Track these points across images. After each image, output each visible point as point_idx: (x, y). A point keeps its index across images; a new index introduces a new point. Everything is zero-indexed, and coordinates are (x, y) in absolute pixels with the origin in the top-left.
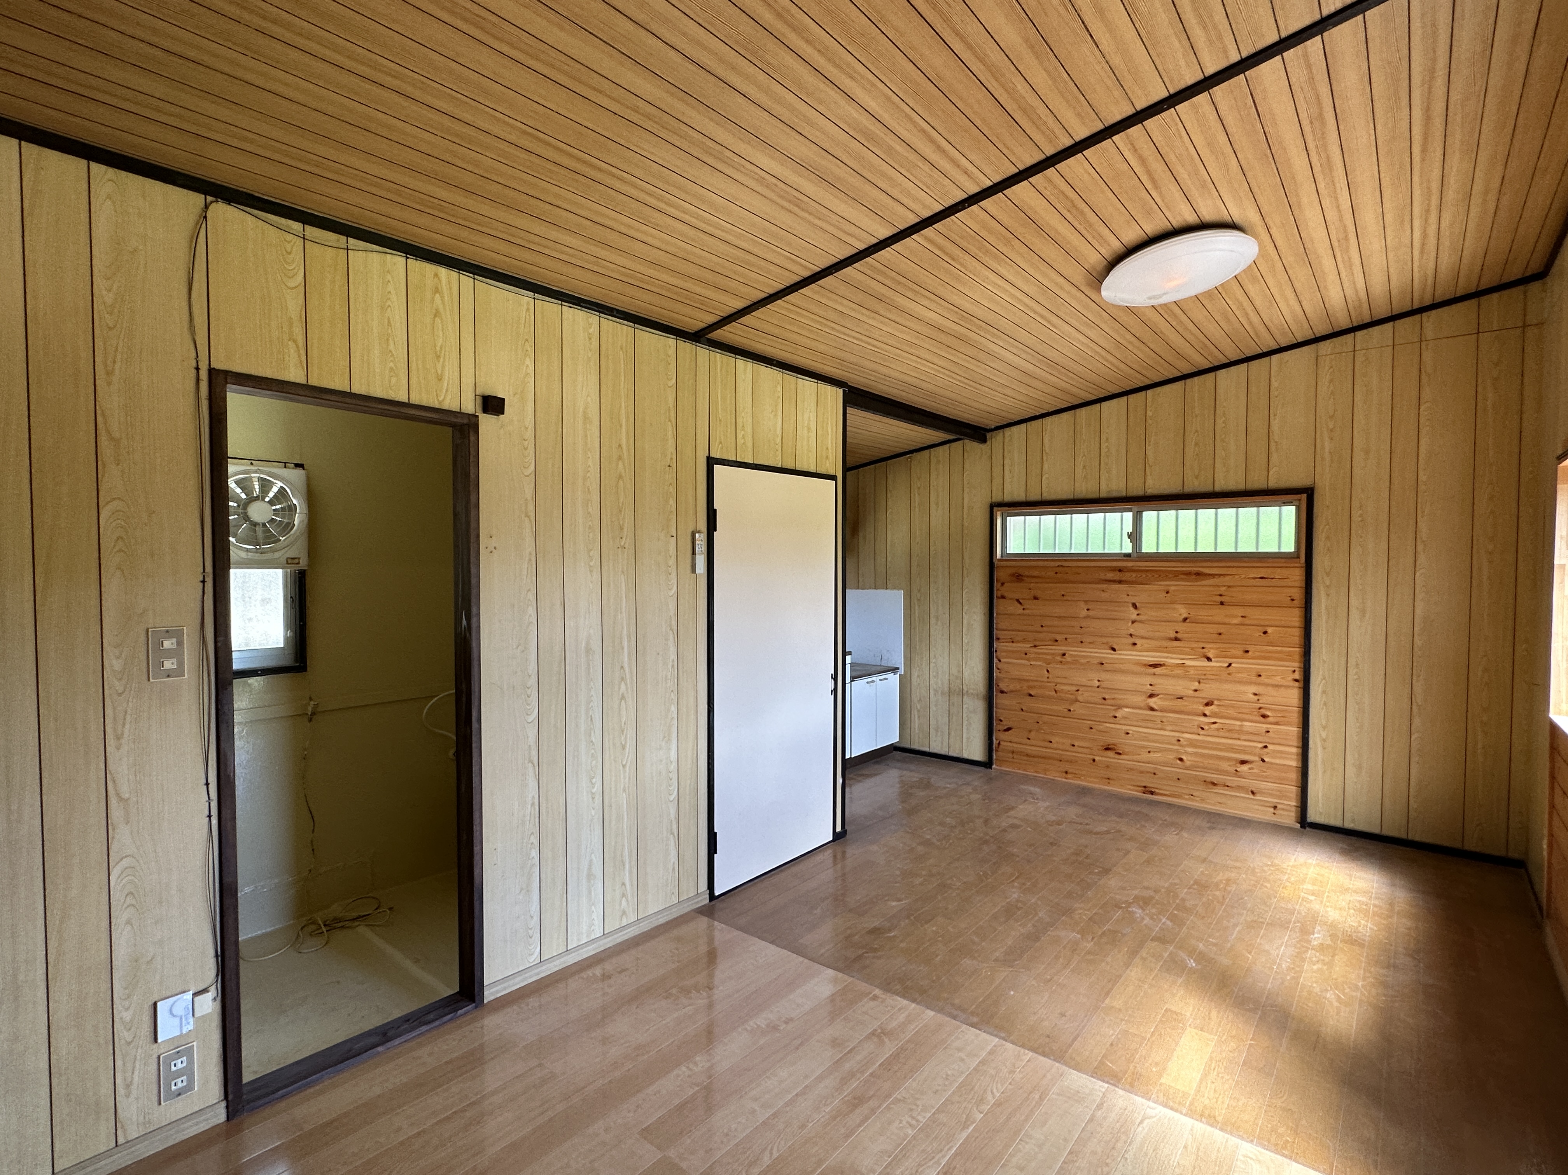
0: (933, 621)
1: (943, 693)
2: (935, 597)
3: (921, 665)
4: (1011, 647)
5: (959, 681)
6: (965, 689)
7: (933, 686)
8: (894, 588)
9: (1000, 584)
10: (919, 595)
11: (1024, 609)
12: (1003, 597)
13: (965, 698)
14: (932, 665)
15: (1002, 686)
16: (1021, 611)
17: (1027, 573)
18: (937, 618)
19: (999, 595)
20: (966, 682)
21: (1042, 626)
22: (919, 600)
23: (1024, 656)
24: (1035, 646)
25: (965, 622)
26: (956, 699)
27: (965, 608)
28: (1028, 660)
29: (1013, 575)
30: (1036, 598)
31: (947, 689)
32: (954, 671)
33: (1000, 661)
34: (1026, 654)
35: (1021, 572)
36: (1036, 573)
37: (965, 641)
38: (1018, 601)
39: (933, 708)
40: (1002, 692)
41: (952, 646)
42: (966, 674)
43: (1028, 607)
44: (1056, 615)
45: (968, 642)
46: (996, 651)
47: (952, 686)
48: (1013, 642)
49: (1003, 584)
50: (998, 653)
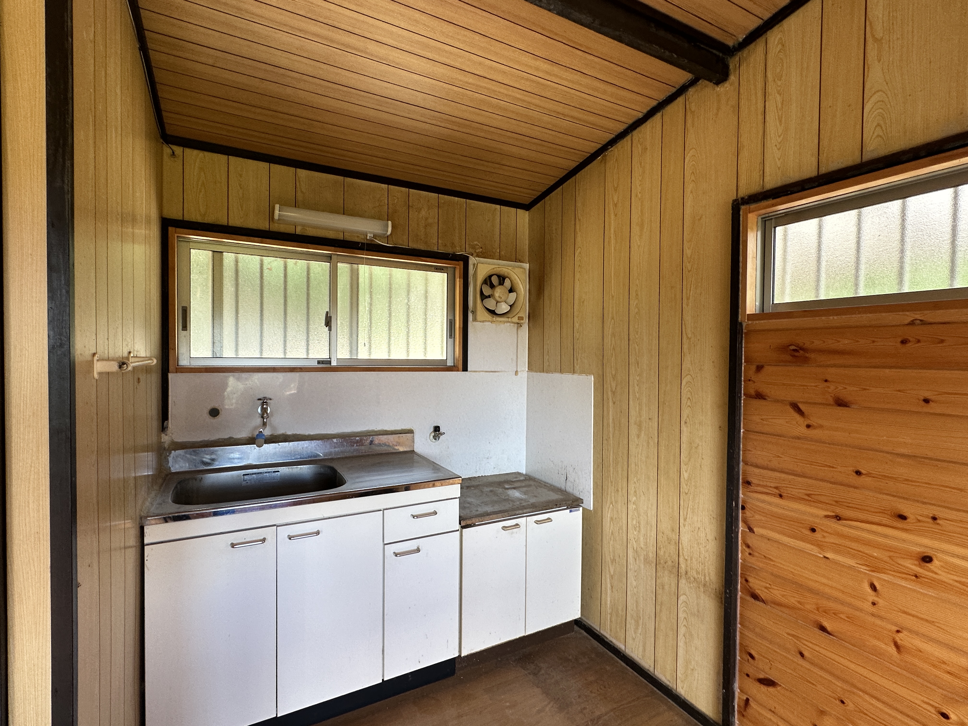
0: (634, 430)
1: (646, 561)
2: (637, 389)
3: (616, 502)
4: (777, 506)
5: (672, 549)
6: (683, 566)
7: (633, 544)
8: (582, 372)
9: (753, 368)
10: (614, 385)
11: (808, 426)
12: (759, 396)
13: (683, 582)
14: (631, 506)
15: (756, 584)
16: (802, 430)
17: (817, 343)
18: (640, 425)
19: (752, 392)
20: (685, 552)
21: (858, 473)
22: (614, 393)
23: (808, 533)
24: (838, 518)
25: (684, 439)
26: (667, 579)
27: (685, 413)
28: (820, 546)
29: (784, 349)
30: (841, 403)
31: (652, 555)
32: (665, 525)
33: (751, 530)
34: (813, 530)
35: (804, 340)
36: (845, 343)
37: (685, 475)
38: (795, 407)
39: (632, 581)
40: (755, 597)
41: (662, 480)
42: (685, 539)
43: (820, 422)
44: (902, 451)
45: (689, 479)
46: (743, 508)
47: (661, 553)
48: (781, 496)
49: (759, 368)
50: (748, 513)
